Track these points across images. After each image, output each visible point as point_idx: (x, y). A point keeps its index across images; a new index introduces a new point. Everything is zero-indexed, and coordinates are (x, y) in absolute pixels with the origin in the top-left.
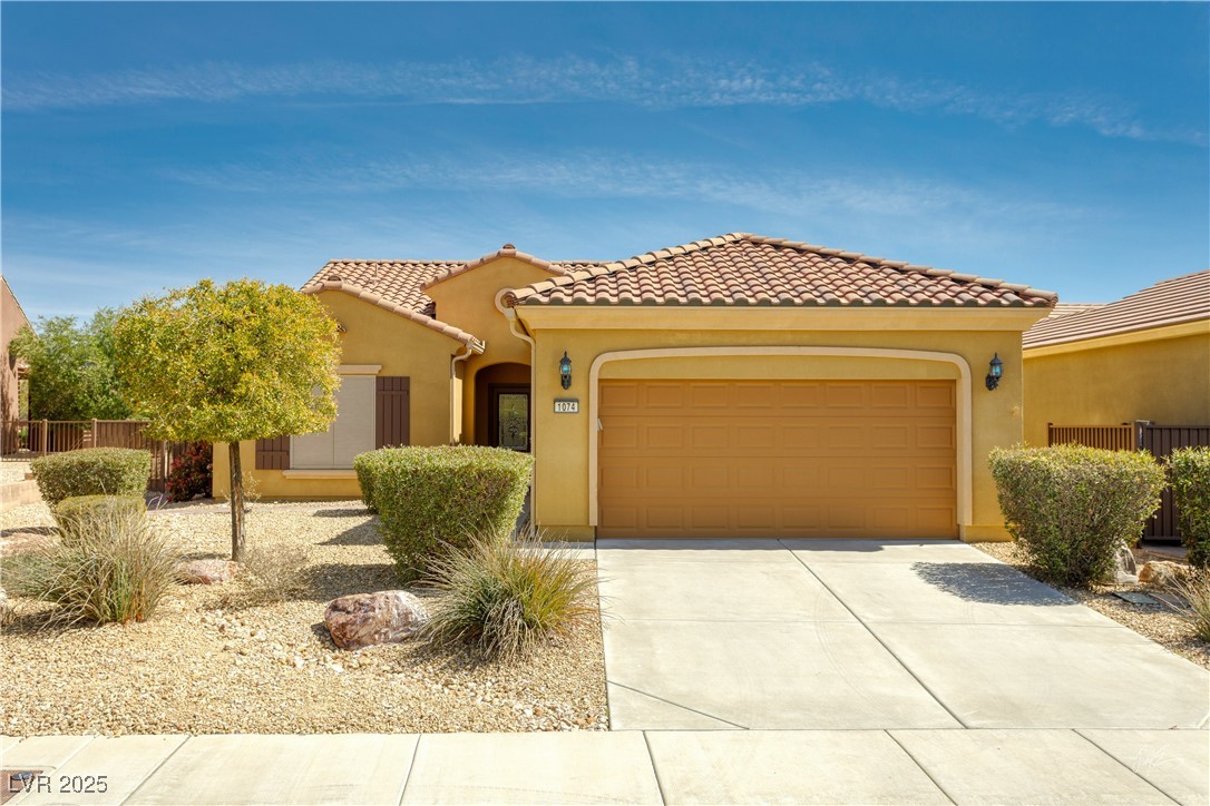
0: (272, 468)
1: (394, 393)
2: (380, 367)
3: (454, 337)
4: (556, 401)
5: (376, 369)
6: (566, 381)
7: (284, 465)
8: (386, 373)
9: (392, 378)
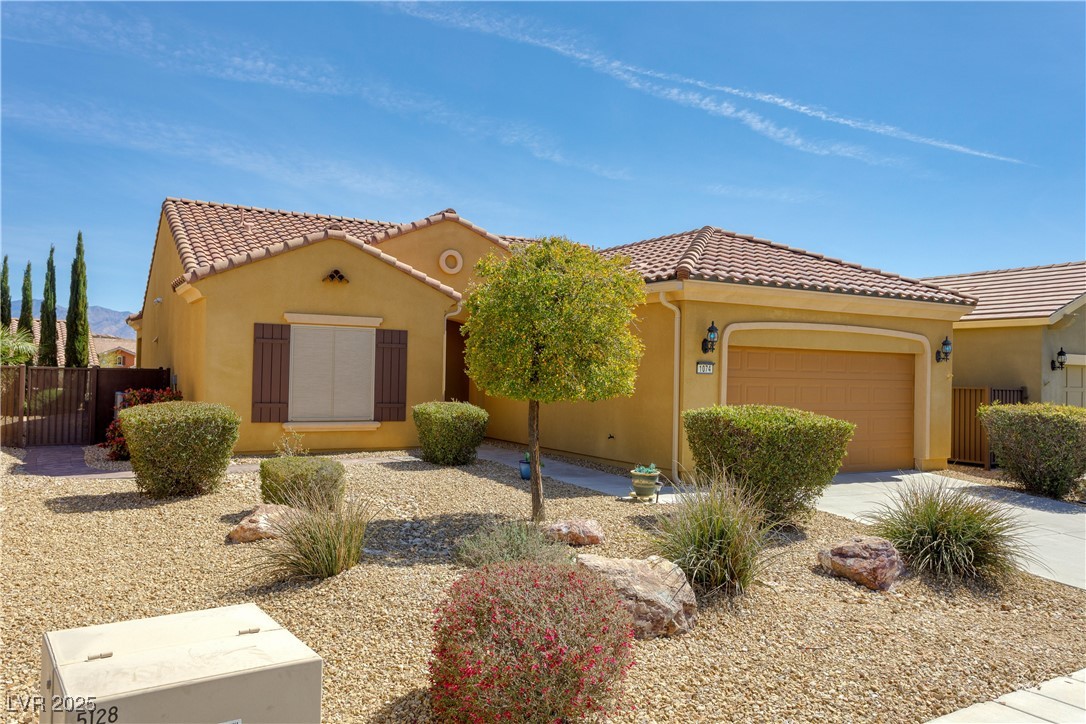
0: (270, 421)
1: (394, 346)
2: (381, 320)
3: (449, 295)
4: (698, 363)
5: (377, 322)
6: (706, 346)
7: (283, 418)
8: (385, 327)
9: (392, 331)
